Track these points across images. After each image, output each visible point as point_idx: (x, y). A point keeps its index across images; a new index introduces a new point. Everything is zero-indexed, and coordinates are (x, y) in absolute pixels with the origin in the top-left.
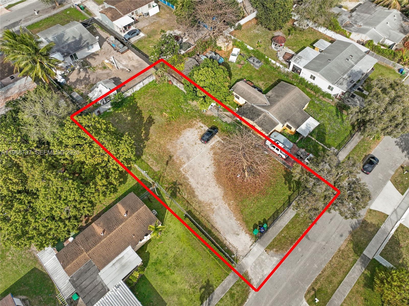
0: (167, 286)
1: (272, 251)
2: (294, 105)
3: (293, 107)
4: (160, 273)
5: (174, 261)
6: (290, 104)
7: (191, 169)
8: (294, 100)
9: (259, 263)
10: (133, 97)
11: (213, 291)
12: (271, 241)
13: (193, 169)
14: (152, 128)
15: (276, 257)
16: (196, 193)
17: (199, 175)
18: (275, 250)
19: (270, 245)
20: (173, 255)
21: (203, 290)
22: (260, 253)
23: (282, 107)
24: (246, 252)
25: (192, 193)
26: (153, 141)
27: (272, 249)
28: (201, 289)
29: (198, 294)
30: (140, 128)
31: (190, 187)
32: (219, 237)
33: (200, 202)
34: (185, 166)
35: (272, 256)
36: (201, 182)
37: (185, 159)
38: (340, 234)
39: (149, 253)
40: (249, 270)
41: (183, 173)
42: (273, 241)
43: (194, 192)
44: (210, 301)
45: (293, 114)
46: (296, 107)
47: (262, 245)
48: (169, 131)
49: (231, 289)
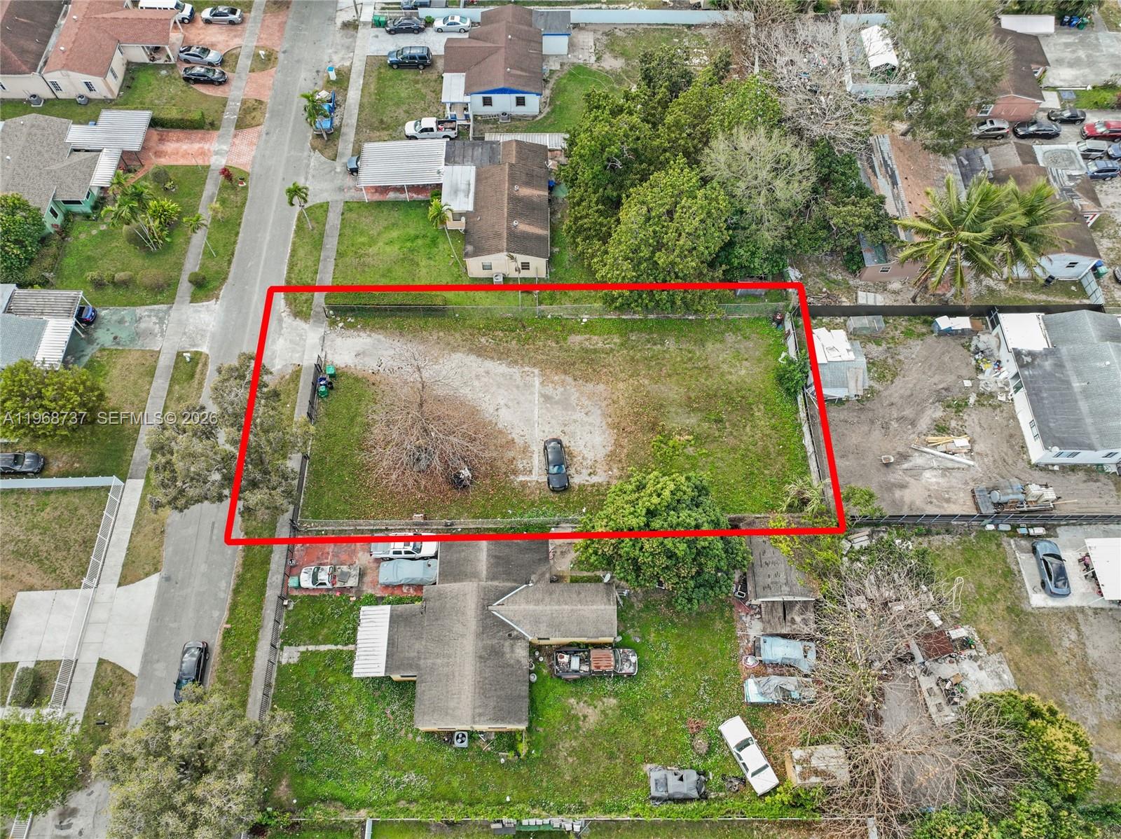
0: (395, 234)
2: (439, 661)
3: (438, 656)
4: (417, 237)
6: (449, 656)
7: (521, 384)
9: (298, 344)
12: (300, 383)
13: (518, 387)
16: (473, 357)
17: (499, 387)
18: (287, 377)
19: (298, 376)
22: (305, 357)
23: (458, 628)
24: (328, 343)
27: (291, 375)
31: (492, 358)
32: (381, 331)
33: (454, 349)
34: (537, 381)
35: (286, 366)
36: (485, 380)
37: (549, 390)
40: (307, 326)
41: (527, 369)
42: (297, 385)
43: (479, 356)
45: (424, 636)
46: (429, 662)
47: (308, 367)
48: (637, 414)
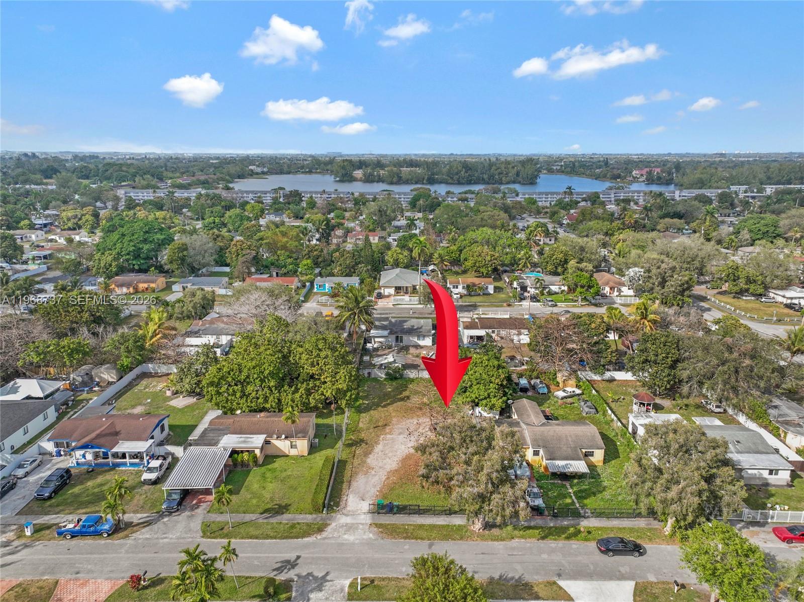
1: (376, 529)
2: (570, 439)
3: (567, 440)
6: (566, 436)
8: (576, 436)
9: (350, 528)
10: (412, 380)
11: (283, 514)
12: (388, 522)
13: (393, 442)
14: (399, 403)
15: (374, 534)
16: (371, 456)
20: (290, 474)
21: (276, 506)
22: (364, 522)
23: (551, 433)
24: (351, 513)
25: (367, 454)
26: (387, 410)
28: (276, 505)
29: (269, 506)
30: (389, 398)
32: (344, 491)
36: (387, 452)
39: (275, 462)
40: (334, 524)
42: (389, 524)
43: (370, 453)
44: (271, 517)
47: (373, 519)
48: (411, 411)
49: (298, 523)
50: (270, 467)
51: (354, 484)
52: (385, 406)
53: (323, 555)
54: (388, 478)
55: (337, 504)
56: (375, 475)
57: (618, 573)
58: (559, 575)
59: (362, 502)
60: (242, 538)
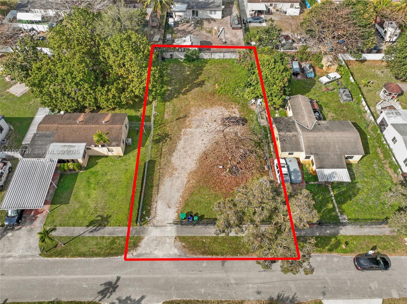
0: (82, 193)
1: (180, 243)
2: (337, 146)
3: (335, 147)
4: (88, 182)
5: (105, 183)
6: (334, 142)
7: (191, 135)
8: (342, 143)
9: (159, 241)
10: (206, 61)
11: (105, 226)
12: (189, 235)
13: (192, 137)
14: (196, 89)
15: (178, 250)
16: (174, 154)
17: (192, 143)
18: (183, 244)
19: (184, 238)
20: (109, 178)
21: (100, 218)
22: (170, 235)
23: (322, 140)
24: (160, 224)
25: (171, 151)
26: (187, 98)
27: (183, 242)
28: (99, 216)
29: (93, 218)
30: (188, 84)
31: (175, 146)
32: (154, 196)
33: (169, 162)
34: (188, 130)
35: (175, 247)
36: (187, 149)
37: (194, 126)
38: (259, 290)
39: (97, 163)
40: (146, 238)
41: (182, 133)
42: (190, 237)
43: (174, 151)
44: (95, 230)
45: (327, 153)
46: (338, 150)
47: (178, 231)
48: (206, 99)
49: (118, 237)
50: (93, 169)
51: (162, 188)
52: (184, 94)
53: (138, 276)
54: (189, 181)
55: (148, 214)
56: (178, 177)
57: (369, 290)
58: (324, 294)
59: (168, 209)
60: (73, 256)
